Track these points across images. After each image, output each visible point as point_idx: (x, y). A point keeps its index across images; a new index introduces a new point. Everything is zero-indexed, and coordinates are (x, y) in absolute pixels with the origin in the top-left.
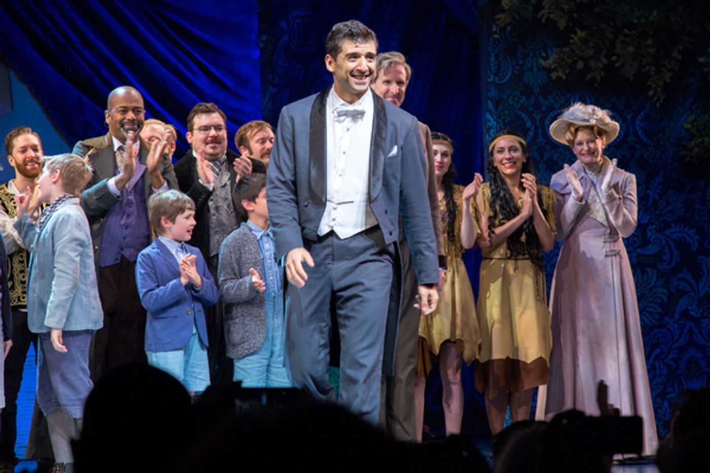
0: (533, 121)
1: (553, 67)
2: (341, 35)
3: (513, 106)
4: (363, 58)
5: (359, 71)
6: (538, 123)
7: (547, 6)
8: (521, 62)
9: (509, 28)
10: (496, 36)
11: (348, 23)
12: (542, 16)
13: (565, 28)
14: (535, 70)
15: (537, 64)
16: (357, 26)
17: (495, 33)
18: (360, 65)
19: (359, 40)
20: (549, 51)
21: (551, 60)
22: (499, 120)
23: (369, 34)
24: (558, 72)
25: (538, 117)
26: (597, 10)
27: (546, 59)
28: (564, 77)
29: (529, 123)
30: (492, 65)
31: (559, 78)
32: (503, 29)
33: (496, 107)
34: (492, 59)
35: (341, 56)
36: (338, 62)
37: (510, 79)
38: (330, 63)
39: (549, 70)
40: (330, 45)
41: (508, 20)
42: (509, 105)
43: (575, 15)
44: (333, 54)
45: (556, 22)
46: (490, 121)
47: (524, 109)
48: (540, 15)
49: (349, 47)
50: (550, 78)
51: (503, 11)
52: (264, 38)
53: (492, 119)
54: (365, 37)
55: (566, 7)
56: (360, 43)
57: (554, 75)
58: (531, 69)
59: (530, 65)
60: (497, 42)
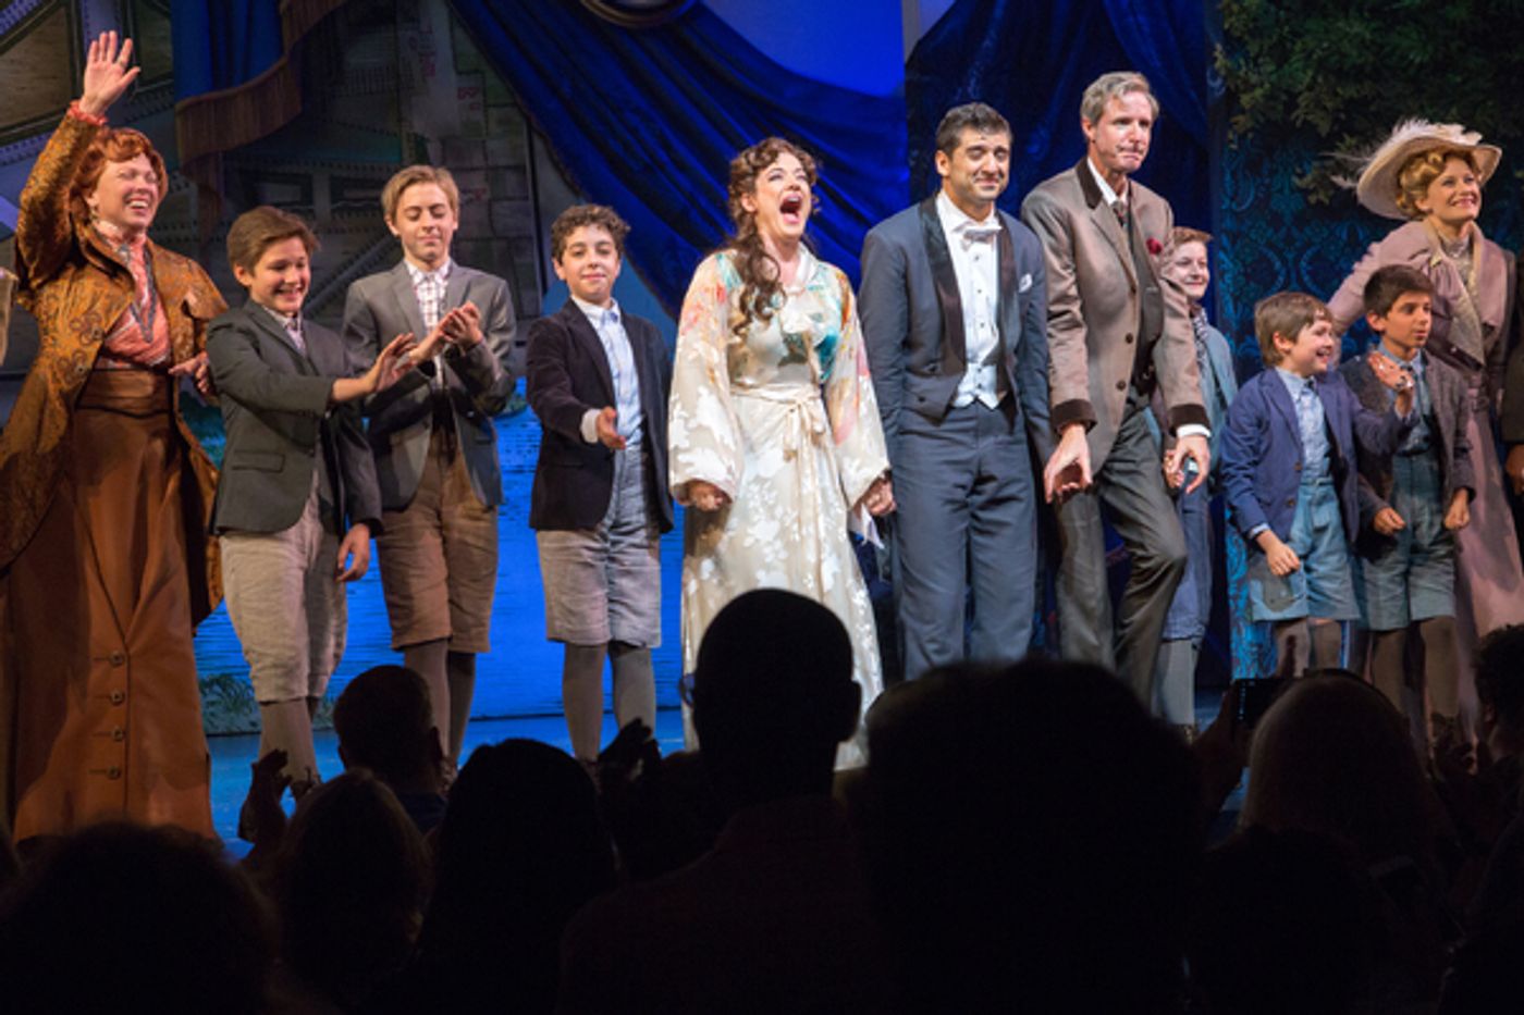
0: (1284, 261)
1: (1311, 187)
2: (960, 123)
3: (1256, 241)
4: (991, 155)
5: (985, 173)
6: (1290, 265)
7: (1303, 104)
8: (1267, 181)
9: (1250, 135)
10: (1234, 146)
11: (971, 107)
12: (1297, 118)
13: (1329, 134)
14: (1287, 191)
15: (1290, 182)
16: (983, 110)
17: (1231, 142)
18: (987, 163)
19: (986, 129)
20: (1306, 166)
21: (1309, 178)
22: (1236, 261)
23: (1000, 122)
24: (1318, 193)
25: (1290, 256)
26: (1373, 108)
27: (1301, 176)
28: (1327, 201)
29: (1278, 265)
30: (1227, 185)
31: (1319, 202)
32: (1242, 137)
33: (1234, 243)
34: (1228, 177)
35: (959, 152)
36: (955, 161)
37: (1252, 204)
38: (943, 163)
39: (1306, 192)
40: (942, 138)
41: (1250, 124)
42: (1251, 240)
43: (1343, 116)
44: (948, 149)
45: (1316, 126)
46: (1223, 263)
47: (1271, 246)
48: (1293, 116)
49: (970, 138)
50: (1307, 202)
51: (1243, 112)
52: (915, 153)
53: (1226, 260)
54: (995, 126)
55: (1329, 105)
56: (988, 134)
57: (1313, 199)
58: (1281, 191)
59: (1279, 186)
60: (1234, 155)
